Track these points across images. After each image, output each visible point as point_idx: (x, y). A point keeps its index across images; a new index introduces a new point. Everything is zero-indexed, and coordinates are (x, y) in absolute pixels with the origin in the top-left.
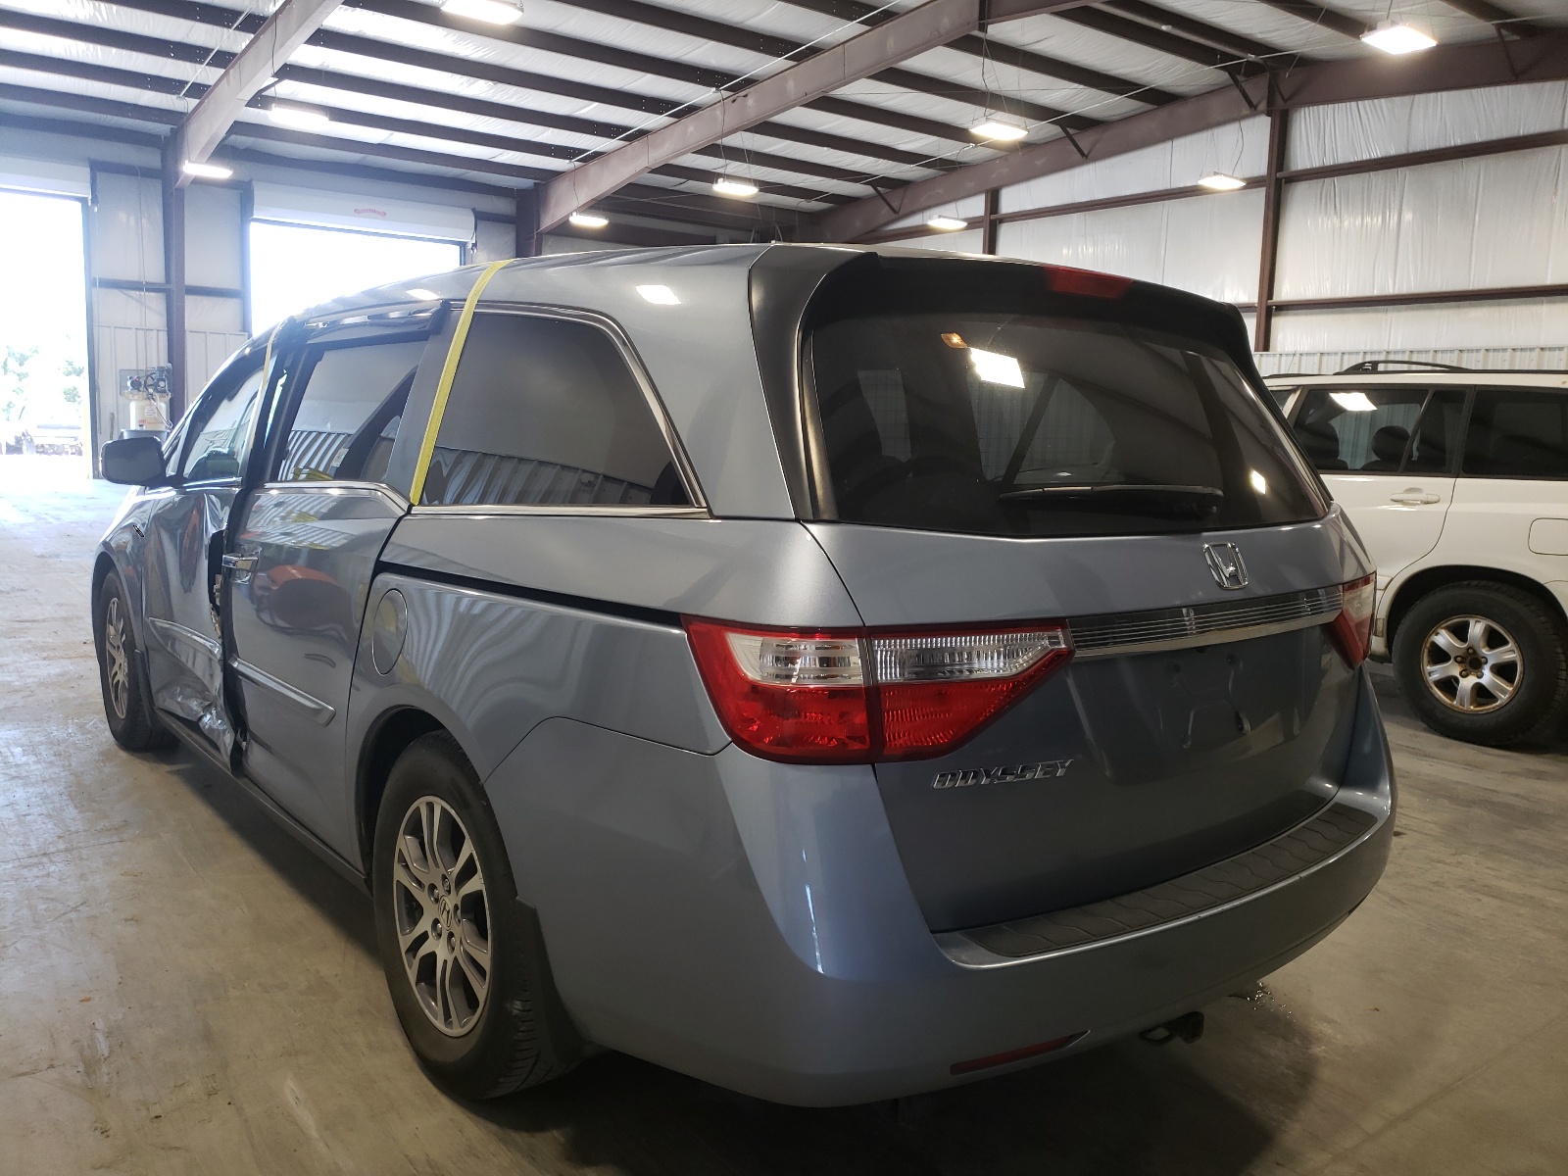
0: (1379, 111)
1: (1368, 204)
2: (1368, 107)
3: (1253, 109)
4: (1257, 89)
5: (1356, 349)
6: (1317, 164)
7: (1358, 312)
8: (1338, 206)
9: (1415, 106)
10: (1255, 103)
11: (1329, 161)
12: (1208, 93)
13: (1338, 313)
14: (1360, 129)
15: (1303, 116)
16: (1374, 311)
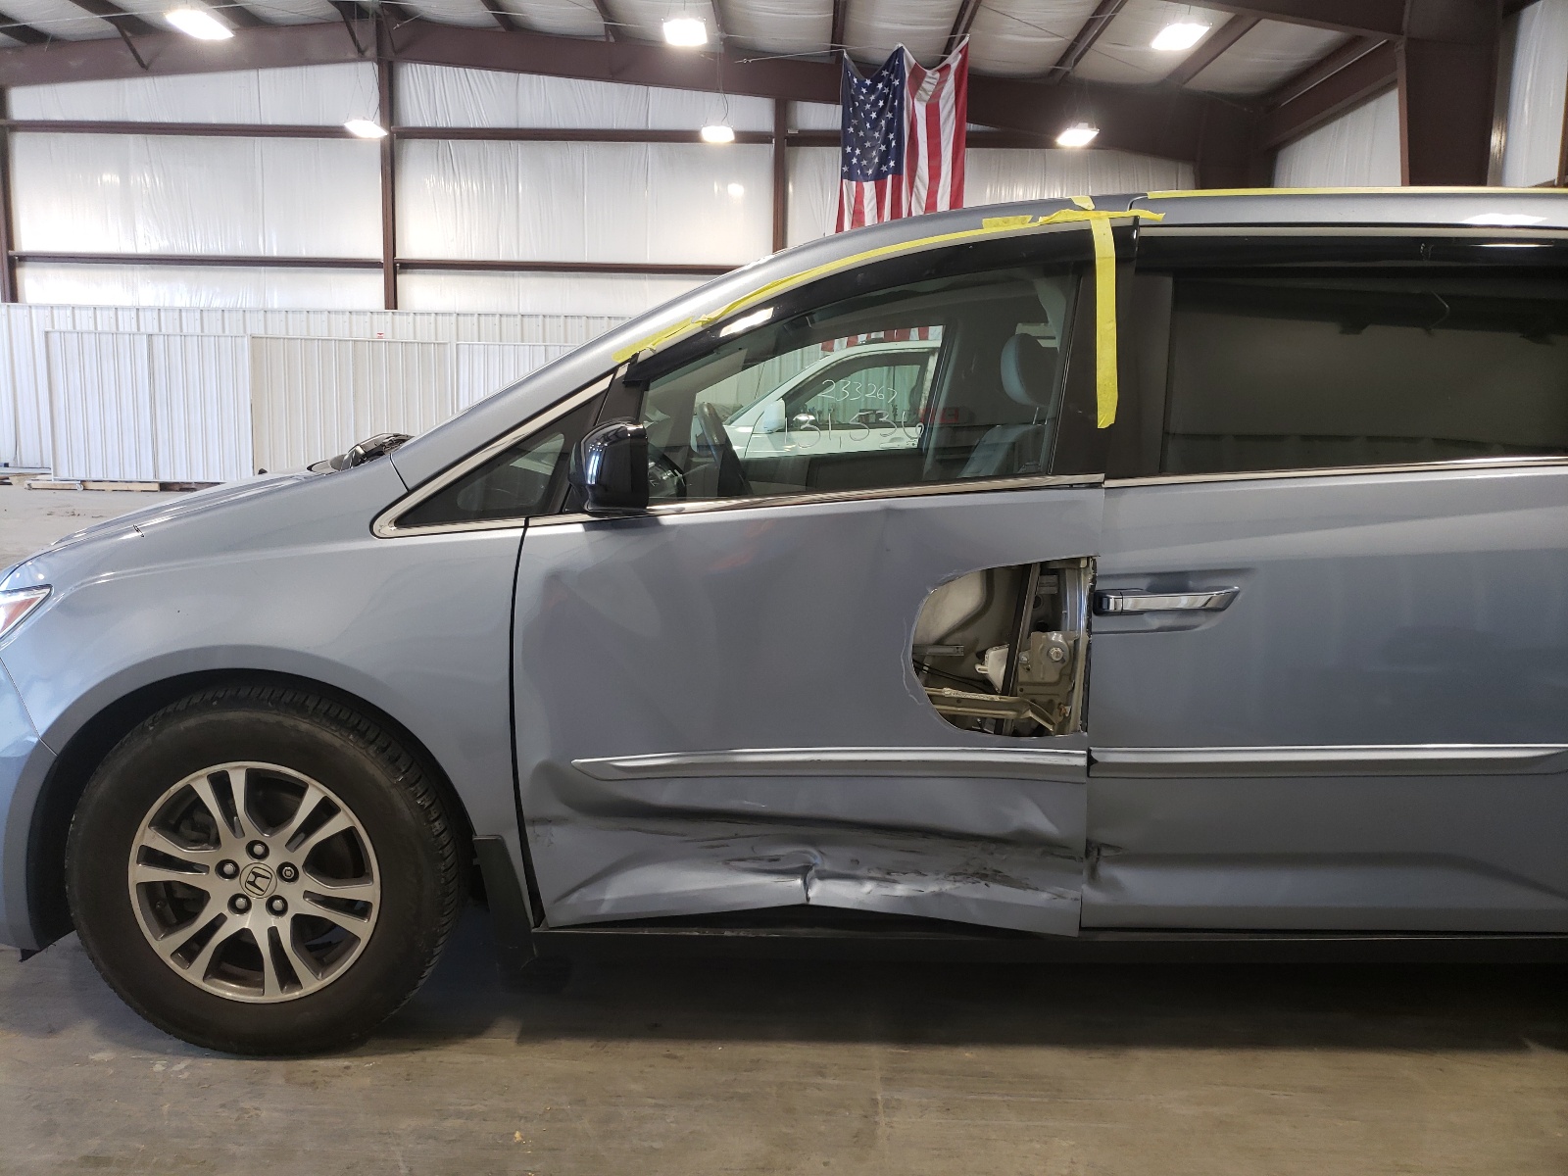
0: (488, 84)
1: (486, 170)
2: (475, 75)
3: (361, 55)
4: (366, 32)
5: (493, 310)
6: (428, 124)
7: (486, 275)
8: (455, 167)
9: (520, 84)
10: (362, 47)
11: (442, 124)
12: (304, 25)
13: (466, 274)
14: (470, 93)
15: (410, 74)
16: (503, 275)
